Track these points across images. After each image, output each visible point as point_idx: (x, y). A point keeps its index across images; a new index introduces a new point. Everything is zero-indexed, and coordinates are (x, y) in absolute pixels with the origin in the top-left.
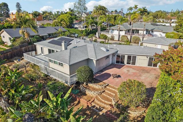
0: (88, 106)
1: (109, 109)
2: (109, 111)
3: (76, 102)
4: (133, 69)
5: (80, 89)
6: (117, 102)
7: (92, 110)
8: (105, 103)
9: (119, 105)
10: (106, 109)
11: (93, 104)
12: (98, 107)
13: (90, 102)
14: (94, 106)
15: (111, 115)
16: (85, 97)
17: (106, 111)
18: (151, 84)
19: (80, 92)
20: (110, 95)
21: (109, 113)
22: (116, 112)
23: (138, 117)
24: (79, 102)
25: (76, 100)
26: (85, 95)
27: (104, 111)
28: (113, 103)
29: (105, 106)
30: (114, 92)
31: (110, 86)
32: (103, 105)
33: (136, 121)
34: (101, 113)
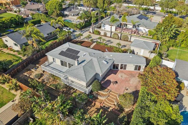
0: (101, 106)
1: (114, 108)
2: (114, 109)
3: (93, 104)
4: (125, 74)
5: (93, 94)
6: (118, 103)
7: (104, 108)
8: (111, 104)
9: (119, 105)
10: (112, 107)
11: (104, 105)
12: (107, 107)
13: (102, 103)
14: (104, 106)
15: (115, 111)
16: (98, 100)
17: (112, 108)
18: (136, 87)
19: (94, 96)
20: (112, 98)
21: (114, 110)
22: (117, 109)
23: (129, 111)
24: (95, 104)
25: (93, 103)
26: (98, 98)
27: (111, 108)
28: (116, 104)
29: (111, 105)
30: (115, 96)
31: (112, 92)
32: (110, 105)
33: (128, 113)
34: (109, 110)
